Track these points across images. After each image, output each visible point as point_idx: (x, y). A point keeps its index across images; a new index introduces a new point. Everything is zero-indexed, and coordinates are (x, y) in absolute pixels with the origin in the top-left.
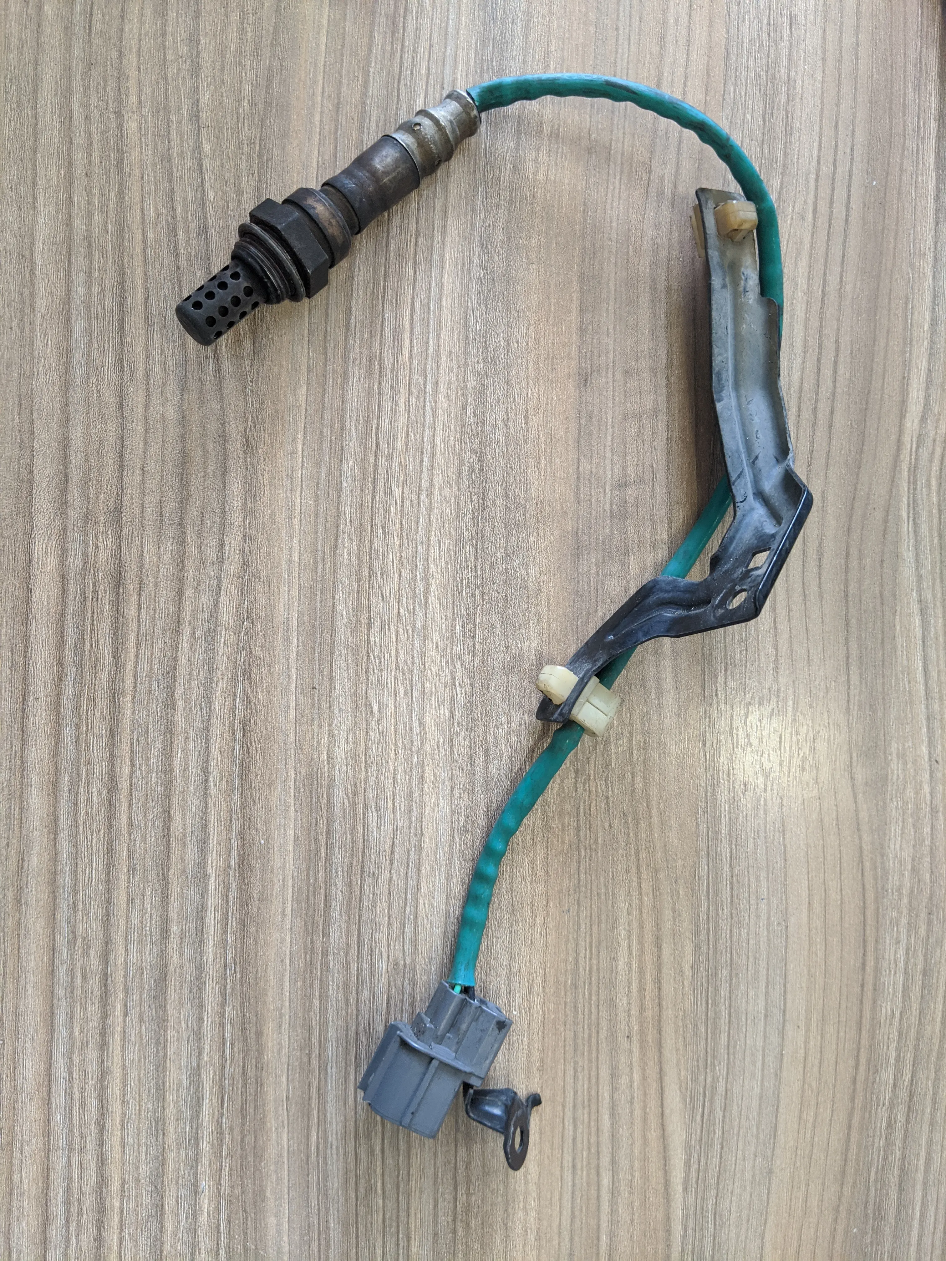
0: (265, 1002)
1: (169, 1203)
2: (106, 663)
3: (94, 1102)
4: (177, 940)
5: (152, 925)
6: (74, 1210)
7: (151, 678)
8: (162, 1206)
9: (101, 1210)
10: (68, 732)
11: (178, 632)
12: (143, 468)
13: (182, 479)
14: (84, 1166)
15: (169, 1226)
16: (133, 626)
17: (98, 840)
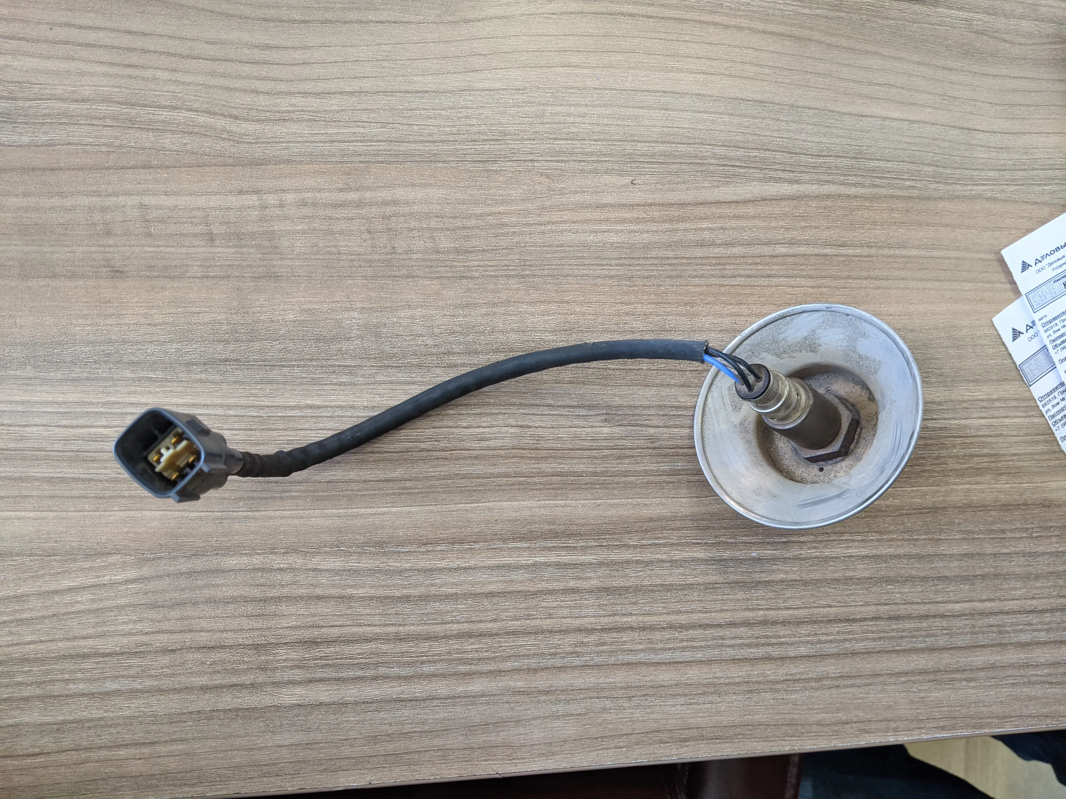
0: (628, 516)
1: (765, 577)
2: (374, 646)
3: (691, 632)
4: (580, 582)
5: (568, 600)
6: (762, 641)
7: (386, 614)
8: (766, 582)
9: (764, 623)
10: (427, 669)
11: (350, 597)
12: (222, 631)
13: (228, 602)
14: (734, 636)
15: (780, 576)
16: (346, 630)
17: (506, 642)
